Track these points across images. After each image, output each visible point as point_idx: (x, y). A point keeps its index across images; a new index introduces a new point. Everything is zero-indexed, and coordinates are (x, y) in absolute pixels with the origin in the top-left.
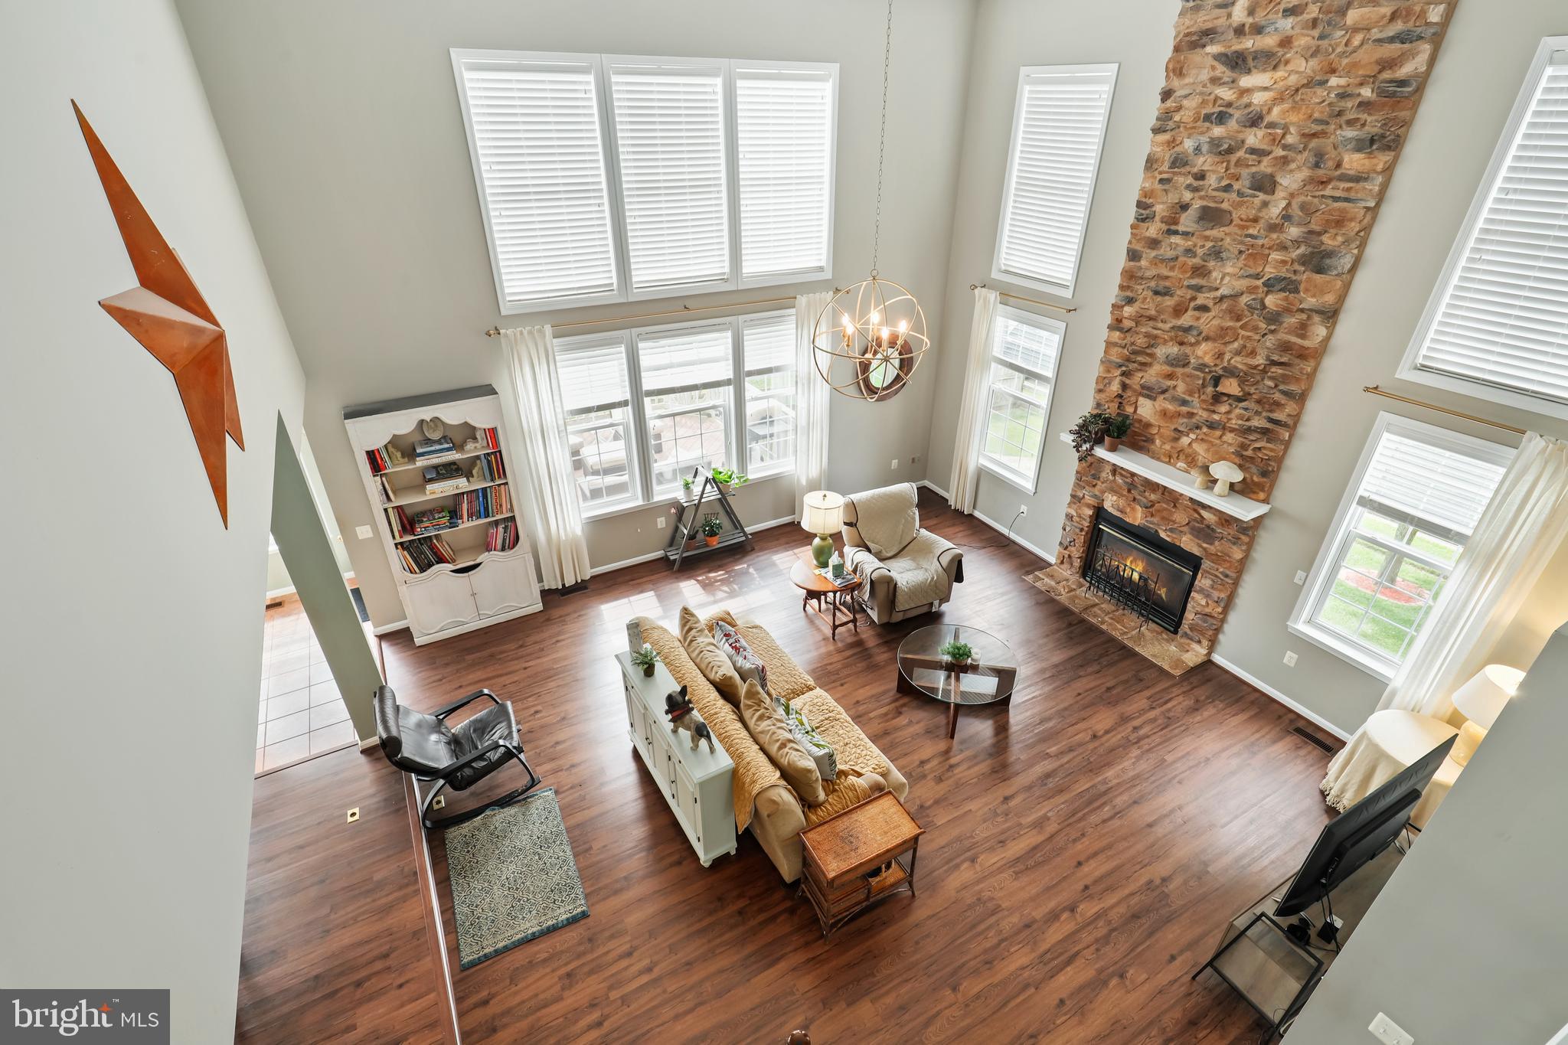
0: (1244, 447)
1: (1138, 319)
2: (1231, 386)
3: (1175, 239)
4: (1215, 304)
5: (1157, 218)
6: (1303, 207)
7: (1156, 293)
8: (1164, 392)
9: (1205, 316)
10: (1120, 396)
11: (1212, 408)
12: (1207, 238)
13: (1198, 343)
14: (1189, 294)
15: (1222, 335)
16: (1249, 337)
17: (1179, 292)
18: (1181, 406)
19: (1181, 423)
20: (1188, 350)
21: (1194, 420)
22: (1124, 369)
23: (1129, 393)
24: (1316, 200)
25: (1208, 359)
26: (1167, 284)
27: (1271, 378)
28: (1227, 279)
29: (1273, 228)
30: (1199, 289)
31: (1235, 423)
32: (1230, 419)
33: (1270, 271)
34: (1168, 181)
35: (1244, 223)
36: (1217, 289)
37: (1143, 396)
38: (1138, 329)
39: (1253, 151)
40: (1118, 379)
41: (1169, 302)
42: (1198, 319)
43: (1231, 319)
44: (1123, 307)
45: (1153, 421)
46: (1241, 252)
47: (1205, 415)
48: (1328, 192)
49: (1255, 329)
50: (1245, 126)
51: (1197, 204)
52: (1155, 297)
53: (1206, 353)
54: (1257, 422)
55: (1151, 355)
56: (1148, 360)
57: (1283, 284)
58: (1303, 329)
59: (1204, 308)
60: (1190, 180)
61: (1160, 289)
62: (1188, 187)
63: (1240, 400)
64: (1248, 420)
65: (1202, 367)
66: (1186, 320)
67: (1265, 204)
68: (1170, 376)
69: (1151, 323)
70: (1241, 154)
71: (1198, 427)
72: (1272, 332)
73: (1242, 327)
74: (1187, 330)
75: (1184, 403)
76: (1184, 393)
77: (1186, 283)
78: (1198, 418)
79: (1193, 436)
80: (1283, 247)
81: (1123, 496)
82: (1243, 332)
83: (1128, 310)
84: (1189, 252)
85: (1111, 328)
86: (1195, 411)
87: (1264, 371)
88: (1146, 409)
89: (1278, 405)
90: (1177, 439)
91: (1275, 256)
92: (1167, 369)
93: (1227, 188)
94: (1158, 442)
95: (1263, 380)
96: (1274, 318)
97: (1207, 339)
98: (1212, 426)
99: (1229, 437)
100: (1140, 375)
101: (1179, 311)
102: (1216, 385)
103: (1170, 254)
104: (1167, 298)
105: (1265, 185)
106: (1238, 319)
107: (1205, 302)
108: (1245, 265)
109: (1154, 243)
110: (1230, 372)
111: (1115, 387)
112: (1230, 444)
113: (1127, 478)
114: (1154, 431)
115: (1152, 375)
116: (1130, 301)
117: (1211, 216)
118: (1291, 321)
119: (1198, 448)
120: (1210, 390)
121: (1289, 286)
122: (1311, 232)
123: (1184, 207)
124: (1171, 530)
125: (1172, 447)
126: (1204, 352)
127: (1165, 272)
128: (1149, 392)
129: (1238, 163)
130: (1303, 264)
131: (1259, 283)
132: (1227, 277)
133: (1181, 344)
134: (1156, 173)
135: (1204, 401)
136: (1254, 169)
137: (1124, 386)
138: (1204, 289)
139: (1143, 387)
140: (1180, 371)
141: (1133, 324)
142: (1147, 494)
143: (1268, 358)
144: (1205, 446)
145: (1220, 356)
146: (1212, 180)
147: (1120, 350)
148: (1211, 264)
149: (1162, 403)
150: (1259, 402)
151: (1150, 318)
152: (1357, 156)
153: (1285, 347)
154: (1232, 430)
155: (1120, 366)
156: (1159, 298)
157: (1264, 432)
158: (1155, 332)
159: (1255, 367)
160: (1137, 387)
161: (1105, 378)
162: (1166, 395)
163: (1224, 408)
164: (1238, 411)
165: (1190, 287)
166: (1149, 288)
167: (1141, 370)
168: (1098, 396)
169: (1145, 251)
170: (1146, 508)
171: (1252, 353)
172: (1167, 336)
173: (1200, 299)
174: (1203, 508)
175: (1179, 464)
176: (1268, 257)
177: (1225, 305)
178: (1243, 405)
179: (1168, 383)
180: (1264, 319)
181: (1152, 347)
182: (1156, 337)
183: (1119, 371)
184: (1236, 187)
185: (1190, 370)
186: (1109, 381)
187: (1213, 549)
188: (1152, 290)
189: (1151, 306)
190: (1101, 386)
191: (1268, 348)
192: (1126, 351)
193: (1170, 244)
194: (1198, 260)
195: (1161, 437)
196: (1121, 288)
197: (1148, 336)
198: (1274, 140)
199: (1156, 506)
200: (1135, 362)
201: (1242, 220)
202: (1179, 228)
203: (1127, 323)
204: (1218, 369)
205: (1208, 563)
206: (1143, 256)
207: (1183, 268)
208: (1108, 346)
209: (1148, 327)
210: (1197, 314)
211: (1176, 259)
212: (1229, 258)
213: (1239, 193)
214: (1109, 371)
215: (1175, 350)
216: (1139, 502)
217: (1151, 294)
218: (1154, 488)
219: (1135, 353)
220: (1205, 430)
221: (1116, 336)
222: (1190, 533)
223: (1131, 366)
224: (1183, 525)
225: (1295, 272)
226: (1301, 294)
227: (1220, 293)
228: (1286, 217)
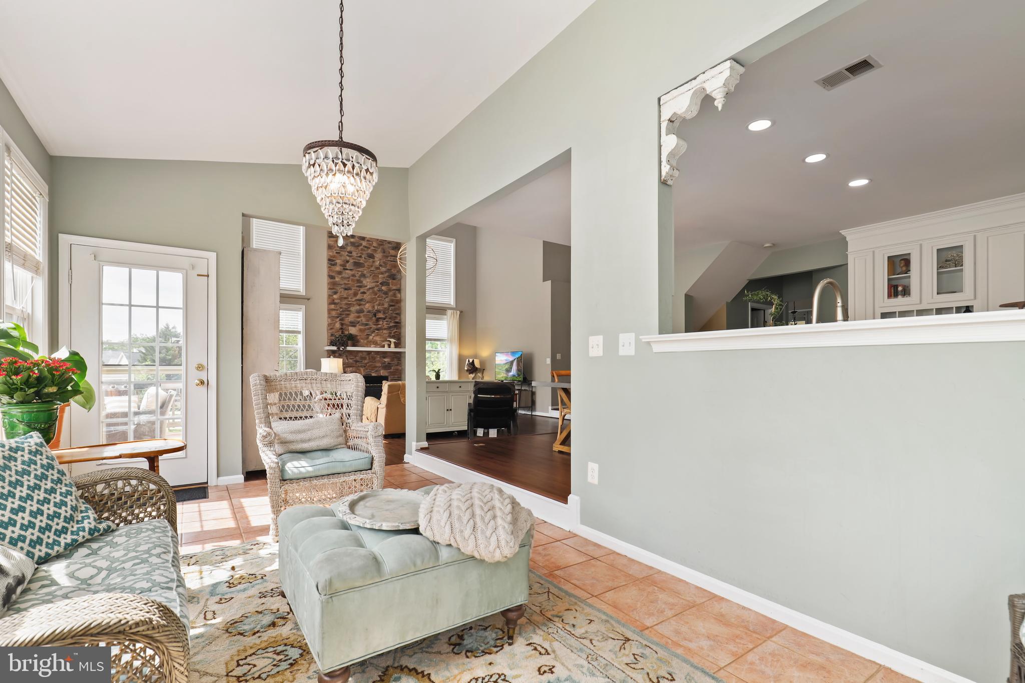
0: (390, 333)
1: (341, 298)
2: (380, 315)
3: (347, 271)
4: (367, 291)
5: (338, 265)
6: (384, 263)
8: (359, 322)
9: (365, 295)
10: (342, 329)
11: (377, 324)
12: (358, 271)
13: (365, 304)
14: (358, 289)
15: (371, 301)
16: (381, 300)
17: (353, 288)
18: (365, 326)
19: (367, 332)
20: (362, 307)
21: (372, 330)
22: (340, 318)
23: (344, 327)
24: (386, 261)
25: (370, 309)
26: (349, 286)
27: (391, 310)
28: (368, 283)
29: (378, 268)
30: (360, 287)
31: (386, 326)
32: (383, 326)
33: (380, 281)
34: (339, 253)
36: (366, 286)
37: (351, 326)
38: (341, 303)
39: (365, 247)
40: (338, 323)
41: (351, 292)
42: (363, 296)
43: (374, 295)
44: (332, 295)
45: (357, 334)
46: (371, 275)
47: (375, 327)
48: (389, 259)
49: (382, 297)
51: (352, 261)
53: (369, 307)
54: (392, 324)
55: (350, 311)
56: (348, 313)
57: (385, 284)
58: (395, 295)
59: (364, 293)
60: (347, 253)
61: (346, 287)
62: (347, 255)
63: (384, 319)
64: (389, 324)
65: (369, 312)
66: (359, 297)
67: (374, 262)
68: (359, 317)
69: (346, 300)
70: (362, 247)
71: (374, 332)
72: (387, 297)
73: (378, 297)
74: (361, 300)
75: (367, 325)
76: (365, 321)
77: (356, 285)
78: (373, 328)
79: (373, 335)
80: (382, 273)
81: (354, 366)
82: (378, 299)
83: (335, 296)
84: (353, 275)
85: (329, 304)
86: (371, 326)
87: (388, 309)
88: (353, 331)
89: (396, 317)
90: (368, 338)
91: (380, 276)
92: (357, 315)
93: (360, 256)
94: (362, 341)
95: (388, 311)
96: (386, 293)
97: (368, 302)
98: (378, 330)
99: (385, 331)
100: (347, 319)
101: (355, 294)
102: (375, 316)
103: (347, 276)
104: (349, 291)
105: (371, 256)
106: (376, 294)
107: (364, 291)
108: (373, 279)
109: (340, 273)
110: (379, 311)
111: (338, 325)
113: (353, 359)
114: (358, 338)
115: (351, 318)
116: (336, 293)
117: (357, 264)
118: (391, 293)
119: (378, 339)
120: (374, 318)
121: (388, 284)
122: (388, 269)
123: (348, 262)
124: (376, 371)
125: (367, 341)
126: (368, 306)
127: (346, 282)
128: (353, 324)
129: (362, 250)
130: (390, 278)
131: (379, 284)
132: (368, 282)
133: (360, 305)
134: (334, 250)
135: (373, 322)
136: (367, 252)
137: (342, 324)
138: (362, 287)
139: (350, 322)
140: (361, 315)
141: (339, 301)
142: (363, 361)
143: (389, 305)
144: (379, 337)
145: (373, 307)
146: (354, 254)
147: (336, 311)
148: (362, 279)
149: (358, 327)
150: (390, 318)
151: (345, 298)
152: (393, 251)
153: (391, 301)
154: (385, 329)
155: (338, 317)
156: (346, 291)
157: (395, 326)
158: (350, 302)
159: (386, 308)
160: (348, 323)
161: (331, 323)
162: (359, 324)
163: (381, 323)
164: (385, 323)
165: (357, 286)
166: (341, 288)
167: (347, 317)
168: (331, 331)
169: (336, 275)
170: (365, 367)
171: (383, 305)
172: (354, 303)
173: (362, 290)
174: (384, 358)
175: (372, 346)
176: (378, 276)
177: (371, 291)
178: (386, 320)
179: (360, 319)
180: (383, 294)
181: (349, 308)
182: (351, 304)
183: (338, 319)
184: (363, 256)
185: (365, 313)
186: (335, 324)
187: (392, 370)
188: (344, 288)
189: (345, 294)
190: (331, 326)
191: (387, 302)
192: (338, 311)
193: (346, 273)
194: (357, 278)
195: (362, 339)
196: (330, 289)
197: (347, 304)
198: (370, 245)
199: (368, 365)
200: (343, 315)
201: (368, 266)
202: (347, 268)
203: (336, 301)
204: (374, 311)
205: (392, 376)
206: (336, 278)
207: (353, 280)
208: (330, 311)
209: (345, 302)
210: (362, 295)
211: (349, 278)
212: (368, 277)
213: (365, 258)
214: (333, 320)
215: (358, 307)
216: (361, 367)
217: (343, 290)
218: (365, 359)
219: (343, 311)
220: (377, 332)
221: (333, 306)
222: (383, 369)
223: (343, 316)
224: (379, 367)
225: (388, 280)
226: (391, 286)
227: (368, 287)
228: (381, 265)
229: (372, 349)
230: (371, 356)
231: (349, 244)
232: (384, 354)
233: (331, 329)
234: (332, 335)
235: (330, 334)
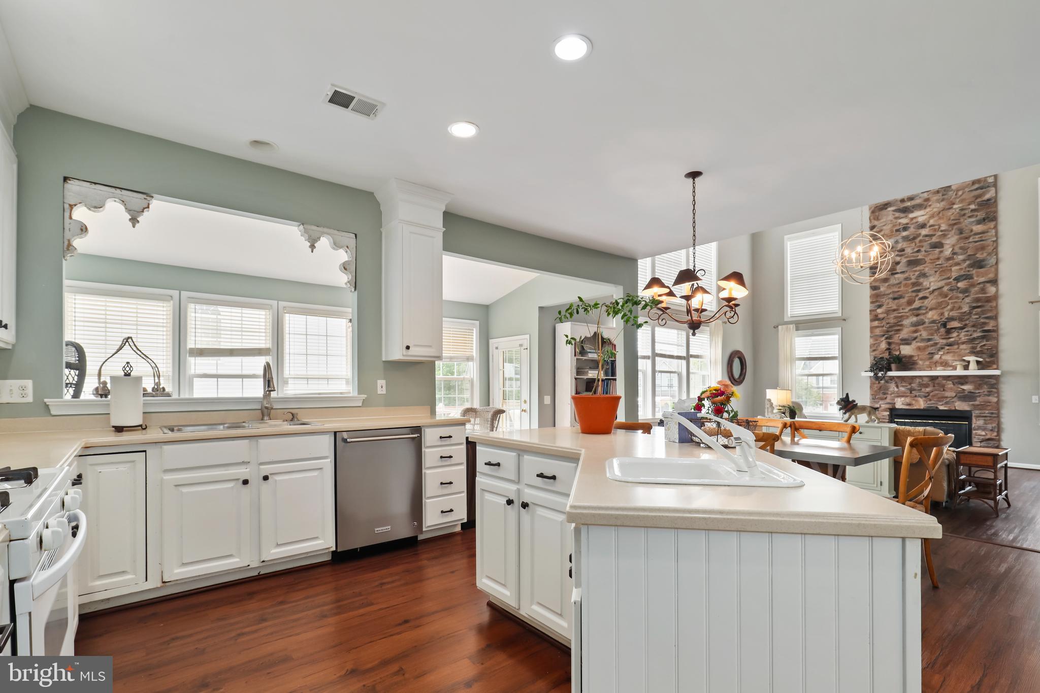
0: (973, 348)
1: (888, 312)
2: (954, 324)
3: (896, 276)
4: (930, 294)
5: (883, 271)
6: (961, 248)
7: (894, 299)
8: (915, 338)
9: (926, 301)
10: (889, 349)
11: (947, 337)
12: (916, 271)
13: (927, 313)
14: (914, 294)
15: (938, 306)
16: (956, 302)
17: (907, 295)
18: (927, 342)
19: (930, 350)
20: (922, 317)
21: (938, 346)
22: (886, 336)
23: (893, 346)
24: (966, 244)
25: (936, 317)
26: (900, 293)
27: (976, 314)
28: (932, 284)
29: (948, 259)
30: (919, 291)
31: (964, 339)
32: (960, 338)
33: (954, 275)
35: (932, 261)
36: (929, 288)
37: (903, 344)
39: (926, 236)
40: (884, 342)
41: (903, 301)
42: (923, 303)
43: (943, 298)
44: (876, 310)
45: (913, 354)
46: (936, 272)
47: (944, 341)
48: (971, 240)
49: (957, 298)
50: (919, 229)
51: (904, 260)
52: (893, 301)
53: (933, 315)
54: (976, 335)
55: (901, 325)
56: (899, 328)
57: (964, 278)
58: (984, 291)
59: (925, 298)
61: (896, 296)
62: (897, 255)
63: (962, 328)
64: (971, 335)
65: (933, 322)
66: (917, 304)
67: (941, 252)
68: (916, 331)
69: (895, 312)
70: (921, 238)
71: (942, 348)
72: (967, 296)
73: (949, 299)
74: (919, 309)
75: (929, 340)
76: (928, 336)
77: (911, 290)
78: (940, 344)
79: (941, 353)
80: (958, 264)
81: (907, 396)
82: (951, 301)
83: (879, 311)
84: (906, 279)
85: (872, 321)
86: (938, 342)
87: (970, 313)
88: (906, 350)
89: (986, 323)
90: (931, 358)
91: (954, 269)
92: (913, 328)
93: (918, 251)
94: (920, 362)
95: (971, 317)
96: (965, 291)
97: (931, 309)
98: (950, 345)
99: (963, 347)
100: (898, 336)
101: (910, 303)
102: (945, 327)
103: (897, 282)
104: (901, 299)
105: (939, 245)
106: (946, 296)
107: (925, 295)
108: (941, 276)
109: (885, 280)
110: (951, 319)
111: (884, 346)
112: (965, 349)
113: (907, 386)
114: (916, 358)
115: (904, 334)
116: (880, 306)
117: (913, 263)
118: (975, 289)
119: (948, 358)
120: (943, 330)
121: (968, 277)
122: (969, 255)
123: (898, 263)
124: (947, 403)
125: (930, 362)
126: (932, 315)
127: (896, 290)
128: (906, 342)
129: (921, 241)
130: (971, 267)
131: (951, 280)
132: (932, 282)
133: (917, 315)
135: (941, 335)
136: (929, 242)
137: (889, 344)
138: (922, 290)
139: (902, 340)
140: (920, 327)
141: (885, 315)
142: (923, 390)
143: (970, 307)
144: (952, 354)
145: (942, 314)
146: (909, 251)
147: (880, 329)
148: (921, 280)
149: (915, 344)
150: (973, 326)
151: (894, 310)
152: (979, 226)
153: (977, 300)
154: (963, 343)
155: (884, 335)
156: (896, 301)
157: (984, 337)
158: (900, 315)
159: (965, 312)
160: (898, 342)
161: (875, 344)
162: (917, 340)
163: (955, 334)
164: (963, 334)
165: (913, 292)
166: (889, 298)
167: (897, 334)
168: (874, 353)
169: (881, 284)
170: (925, 397)
171: (960, 308)
172: (908, 314)
173: (921, 295)
174: (962, 384)
175: (938, 369)
176: (951, 270)
177: (936, 293)
178: (965, 330)
179: (915, 335)
180: (960, 292)
181: (900, 321)
182: (901, 317)
183: (884, 338)
184: (923, 249)
185: (927, 325)
186: (879, 344)
187: (977, 403)
188: (892, 298)
189: (893, 305)
190: (874, 348)
191: (968, 303)
192: (884, 328)
193: (895, 278)
194: (913, 280)
195: (921, 360)
196: (872, 303)
197: (896, 317)
198: (935, 230)
199: (931, 394)
200: (892, 331)
201: (931, 260)
202: (898, 271)
203: (881, 316)
204: (943, 320)
205: (977, 412)
206: (881, 287)
207: (906, 285)
208: (872, 329)
209: (895, 314)
210: (921, 301)
211: (900, 283)
212: (930, 275)
213: (925, 251)
214: (877, 340)
215: (915, 319)
216: (919, 396)
217: (891, 300)
218: (927, 386)
219: (891, 327)
220: (947, 348)
221: (876, 323)
222: (959, 401)
223: (890, 333)
224: (953, 398)
225: (969, 271)
226: (975, 278)
227: (931, 289)
228: (954, 254)
229: (939, 372)
230: (937, 381)
231: (900, 241)
232: (962, 380)
233: (874, 350)
234: (875, 357)
235: (872, 357)
